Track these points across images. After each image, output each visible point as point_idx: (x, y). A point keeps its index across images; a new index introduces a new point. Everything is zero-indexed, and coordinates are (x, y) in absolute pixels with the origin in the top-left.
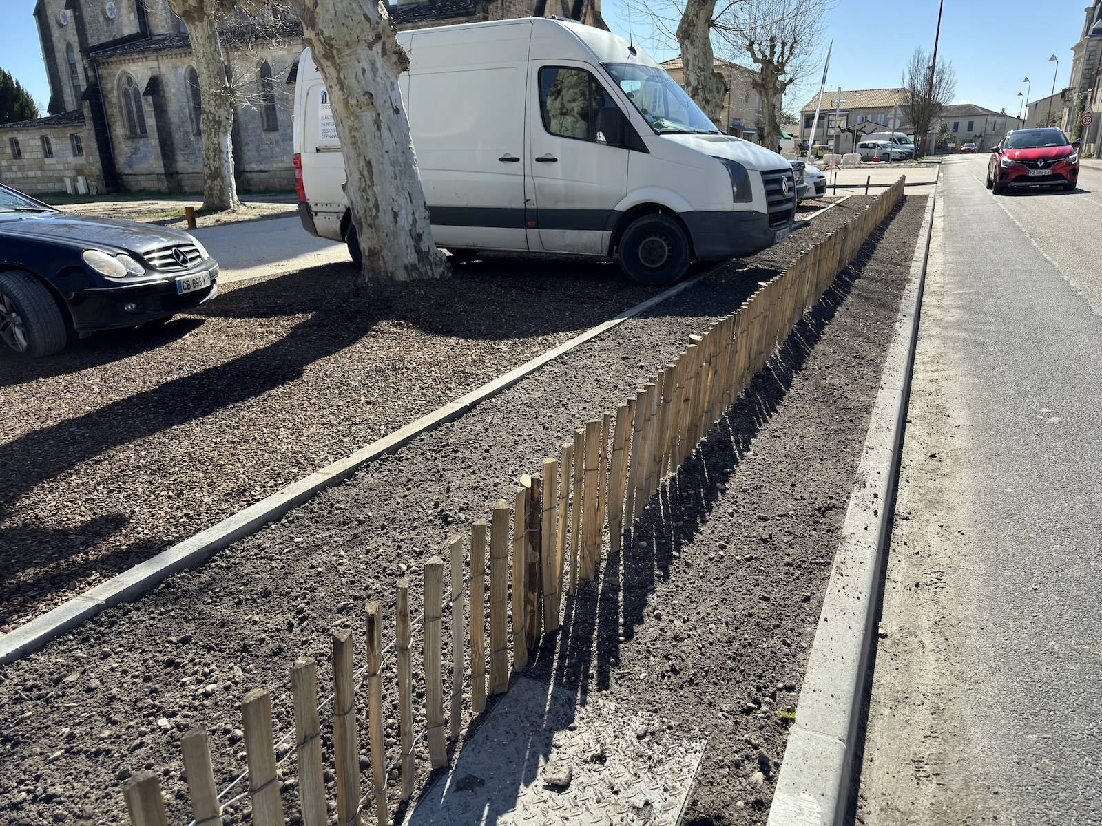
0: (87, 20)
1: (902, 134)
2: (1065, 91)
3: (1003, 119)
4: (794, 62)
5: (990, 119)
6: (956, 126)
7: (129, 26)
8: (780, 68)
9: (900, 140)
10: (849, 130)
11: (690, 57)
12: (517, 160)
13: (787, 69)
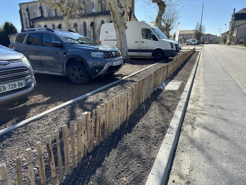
0: (30, 13)
1: (195, 40)
2: (228, 31)
3: (216, 37)
4: (172, 24)
5: (213, 37)
6: (206, 38)
7: (39, 15)
8: (170, 26)
9: (194, 41)
10: (184, 39)
11: (158, 25)
12: (138, 42)
13: (171, 26)
